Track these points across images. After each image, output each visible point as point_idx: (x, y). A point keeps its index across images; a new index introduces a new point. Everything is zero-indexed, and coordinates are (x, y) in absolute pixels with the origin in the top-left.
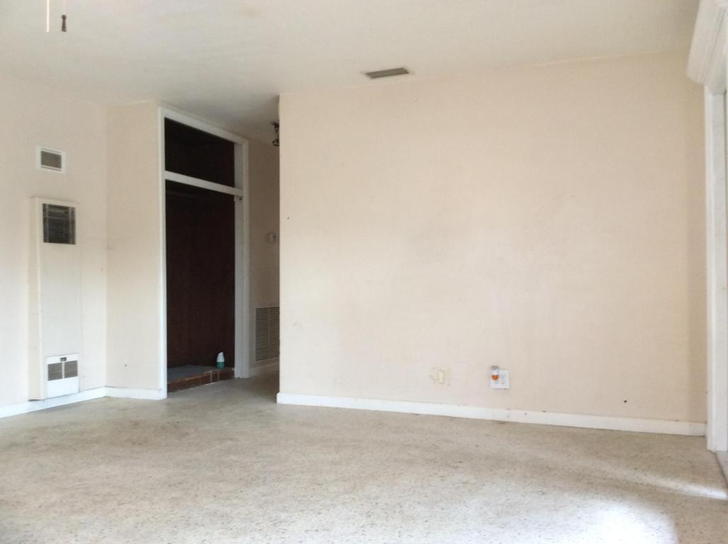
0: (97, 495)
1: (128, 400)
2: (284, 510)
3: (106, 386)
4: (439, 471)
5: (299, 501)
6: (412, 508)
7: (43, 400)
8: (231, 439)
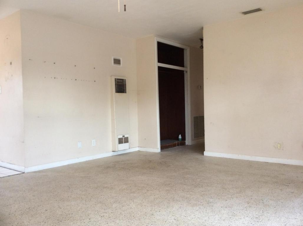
0: (139, 187)
1: (147, 152)
2: (211, 198)
3: (138, 147)
4: (279, 187)
5: (217, 195)
6: (268, 202)
7: (117, 151)
8: (187, 169)
